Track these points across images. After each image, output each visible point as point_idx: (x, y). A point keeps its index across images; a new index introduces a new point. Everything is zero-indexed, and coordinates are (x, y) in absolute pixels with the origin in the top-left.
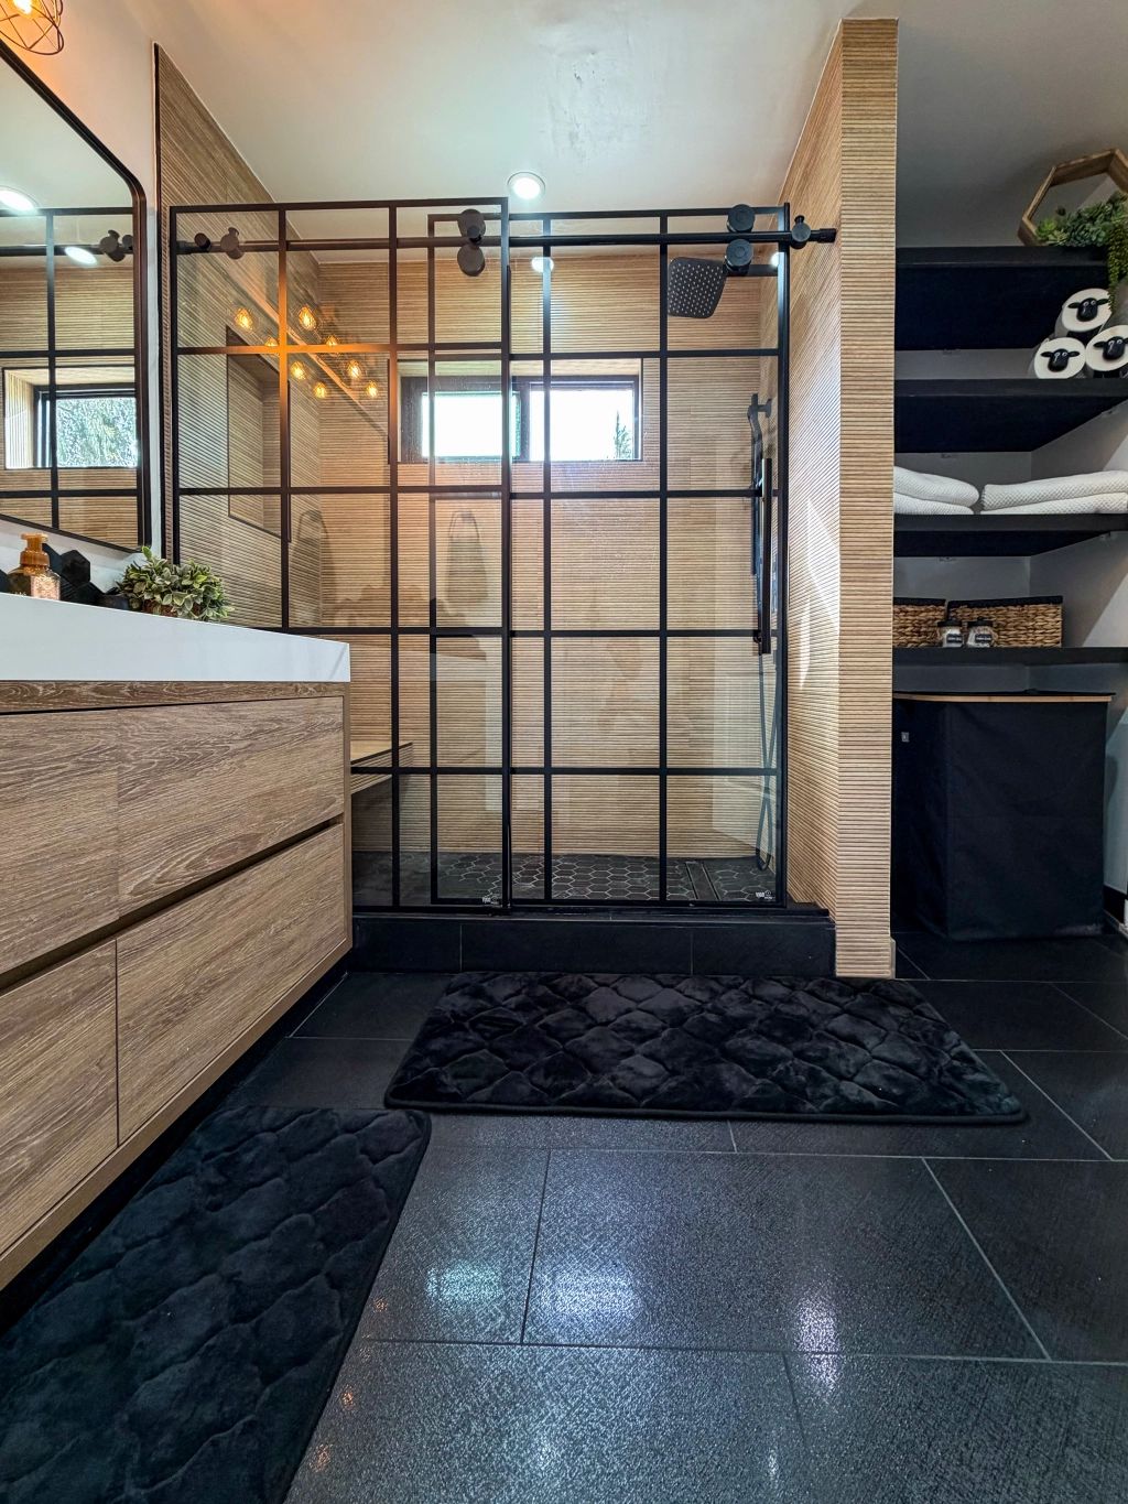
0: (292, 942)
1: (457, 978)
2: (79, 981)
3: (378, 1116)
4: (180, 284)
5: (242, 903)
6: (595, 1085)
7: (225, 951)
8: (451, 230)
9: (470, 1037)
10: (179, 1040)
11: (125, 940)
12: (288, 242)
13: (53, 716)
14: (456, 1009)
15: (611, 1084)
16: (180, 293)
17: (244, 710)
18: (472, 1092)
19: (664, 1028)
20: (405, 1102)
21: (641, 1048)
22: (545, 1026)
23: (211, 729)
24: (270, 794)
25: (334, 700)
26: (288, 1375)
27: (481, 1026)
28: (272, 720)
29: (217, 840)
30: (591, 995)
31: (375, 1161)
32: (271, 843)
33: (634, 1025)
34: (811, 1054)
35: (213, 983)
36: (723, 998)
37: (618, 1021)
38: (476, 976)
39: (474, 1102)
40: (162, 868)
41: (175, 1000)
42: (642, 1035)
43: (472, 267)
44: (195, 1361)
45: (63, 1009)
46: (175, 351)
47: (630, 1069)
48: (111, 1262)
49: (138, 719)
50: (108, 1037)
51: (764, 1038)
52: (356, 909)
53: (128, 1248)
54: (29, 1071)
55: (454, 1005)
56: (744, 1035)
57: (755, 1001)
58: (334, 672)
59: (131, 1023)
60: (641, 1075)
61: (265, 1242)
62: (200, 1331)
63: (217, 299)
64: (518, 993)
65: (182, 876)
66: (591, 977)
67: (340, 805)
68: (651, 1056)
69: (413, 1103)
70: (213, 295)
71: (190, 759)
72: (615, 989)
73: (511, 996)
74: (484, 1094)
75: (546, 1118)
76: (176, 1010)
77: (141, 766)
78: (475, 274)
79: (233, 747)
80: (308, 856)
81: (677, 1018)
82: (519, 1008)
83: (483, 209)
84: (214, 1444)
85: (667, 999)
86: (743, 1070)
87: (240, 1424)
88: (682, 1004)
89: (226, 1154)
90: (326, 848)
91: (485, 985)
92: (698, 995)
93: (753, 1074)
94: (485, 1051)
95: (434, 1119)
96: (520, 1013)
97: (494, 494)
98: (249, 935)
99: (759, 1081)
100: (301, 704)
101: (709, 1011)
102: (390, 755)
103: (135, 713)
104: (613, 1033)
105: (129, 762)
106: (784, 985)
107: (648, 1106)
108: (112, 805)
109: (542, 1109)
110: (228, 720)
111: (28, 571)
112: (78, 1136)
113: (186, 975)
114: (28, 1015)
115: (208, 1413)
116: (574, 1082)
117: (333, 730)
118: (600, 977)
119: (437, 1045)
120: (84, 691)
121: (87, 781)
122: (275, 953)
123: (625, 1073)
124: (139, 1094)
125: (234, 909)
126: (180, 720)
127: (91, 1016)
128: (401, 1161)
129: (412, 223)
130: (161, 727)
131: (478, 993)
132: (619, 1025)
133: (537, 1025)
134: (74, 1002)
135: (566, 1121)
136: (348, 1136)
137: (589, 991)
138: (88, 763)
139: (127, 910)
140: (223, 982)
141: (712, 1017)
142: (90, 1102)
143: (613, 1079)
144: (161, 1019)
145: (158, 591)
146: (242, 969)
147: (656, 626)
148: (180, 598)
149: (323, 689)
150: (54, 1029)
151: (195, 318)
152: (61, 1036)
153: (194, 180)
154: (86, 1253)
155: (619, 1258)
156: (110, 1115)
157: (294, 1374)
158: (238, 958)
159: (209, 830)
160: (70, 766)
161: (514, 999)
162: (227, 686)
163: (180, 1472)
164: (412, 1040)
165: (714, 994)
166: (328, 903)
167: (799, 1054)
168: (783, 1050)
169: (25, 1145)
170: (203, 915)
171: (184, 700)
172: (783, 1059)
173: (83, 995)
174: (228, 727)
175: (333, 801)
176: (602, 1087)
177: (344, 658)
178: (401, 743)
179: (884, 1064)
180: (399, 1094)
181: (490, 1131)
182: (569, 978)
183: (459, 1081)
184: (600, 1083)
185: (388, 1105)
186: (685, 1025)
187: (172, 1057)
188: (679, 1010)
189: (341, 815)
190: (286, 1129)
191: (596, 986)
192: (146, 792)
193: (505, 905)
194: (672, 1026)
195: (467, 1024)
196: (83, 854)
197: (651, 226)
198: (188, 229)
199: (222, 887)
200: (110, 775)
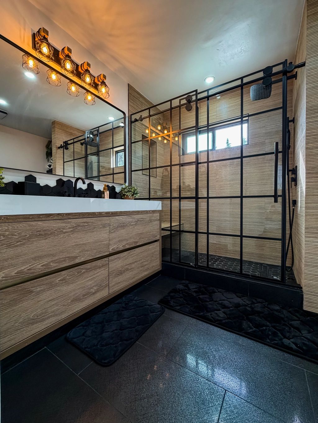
0: (146, 265)
1: (184, 281)
2: (102, 263)
3: (155, 305)
4: (132, 129)
5: (134, 255)
6: (205, 314)
7: (130, 264)
8: (184, 101)
9: (181, 295)
10: (121, 278)
11: (110, 258)
12: (151, 115)
13: (99, 218)
14: (180, 288)
15: (210, 315)
16: (132, 131)
17: (135, 216)
18: (175, 307)
19: (232, 307)
20: (161, 304)
21: (223, 310)
22: (199, 298)
23: (127, 220)
24: (141, 233)
25: (157, 214)
26: (124, 342)
27: (184, 293)
28: (141, 218)
29: (129, 242)
30: (215, 294)
31: (151, 313)
32: (141, 244)
33: (223, 304)
34: (278, 328)
35: (127, 270)
36: (256, 305)
37: (219, 302)
38: (187, 282)
39: (175, 308)
40: (117, 246)
41: (120, 271)
42: (224, 307)
43: (189, 109)
44: (112, 333)
45: (100, 267)
46: (131, 143)
47: (216, 314)
48: (106, 313)
49: (113, 218)
50: (107, 275)
51: (263, 319)
52: (162, 261)
53: (109, 312)
54: (94, 276)
55: (180, 287)
56: (257, 316)
57: (266, 308)
58: (157, 208)
59: (111, 273)
60: (218, 316)
61: (128, 319)
62: (114, 329)
63: (140, 129)
64: (196, 288)
65: (121, 248)
66: (217, 289)
67: (158, 237)
68: (224, 313)
69: (163, 305)
70: (139, 129)
71: (123, 226)
72: (223, 294)
73: (194, 289)
74: (178, 308)
75: (190, 318)
76: (120, 273)
77: (114, 227)
78: (190, 110)
79: (132, 224)
80: (150, 248)
81: (237, 306)
82: (195, 292)
83: (191, 94)
84: (110, 346)
85: (237, 300)
86: (251, 325)
87: (115, 345)
88: (241, 303)
89: (127, 302)
90: (155, 246)
91: (189, 285)
92: (248, 302)
93: (253, 326)
94: (182, 299)
95: (166, 310)
96: (194, 293)
97: (194, 164)
98: (136, 262)
99: (254, 329)
100: (148, 215)
101: (249, 307)
102: (179, 226)
103: (113, 217)
104: (217, 304)
105: (111, 226)
106: (280, 307)
107: (217, 324)
108: (108, 234)
109: (190, 315)
110: (131, 218)
111: (104, 191)
112: (102, 290)
113: (122, 267)
114: (94, 267)
115: (111, 341)
116: (200, 312)
117: (157, 221)
118: (220, 290)
119: (172, 294)
120: (104, 213)
121: (104, 229)
122: (142, 267)
123: (215, 314)
124: (113, 286)
125: (132, 256)
126: (121, 218)
127: (104, 270)
128: (155, 314)
129: (176, 103)
130: (117, 220)
131: (187, 286)
132: (219, 303)
133: (197, 297)
134: (101, 267)
135: (195, 320)
136: (148, 306)
137: (215, 292)
138: (104, 226)
139: (111, 252)
140: (130, 270)
141: (249, 309)
142: (104, 285)
143: (211, 314)
144: (117, 273)
145: (126, 192)
146: (134, 268)
147: (239, 195)
148: (129, 193)
149: (154, 212)
150: (98, 270)
151: (135, 135)
152: (99, 272)
153: (136, 107)
154: (103, 310)
155: (194, 352)
156: (107, 288)
157: (125, 342)
158: (133, 266)
159: (127, 240)
160: (101, 226)
161: (195, 290)
162: (131, 212)
163: (105, 347)
164: (168, 292)
165: (253, 303)
166: (155, 259)
167: (274, 327)
168: (268, 323)
169: (94, 288)
170: (125, 256)
171: (122, 215)
172: (267, 326)
173: (103, 266)
174: (131, 220)
175: (157, 236)
176: (207, 315)
177: (160, 205)
178: (181, 224)
179: (305, 339)
180: (161, 302)
181: (177, 316)
182: (211, 288)
183: (174, 303)
184: (207, 314)
185: (158, 304)
186: (239, 308)
187: (119, 281)
188: (239, 304)
189: (159, 239)
190: (138, 302)
191: (217, 292)
192: (115, 232)
193: (196, 266)
194: (234, 307)
195: (181, 292)
196: (103, 242)
197: (239, 83)
198: (134, 117)
199: (129, 251)
200: (108, 228)
